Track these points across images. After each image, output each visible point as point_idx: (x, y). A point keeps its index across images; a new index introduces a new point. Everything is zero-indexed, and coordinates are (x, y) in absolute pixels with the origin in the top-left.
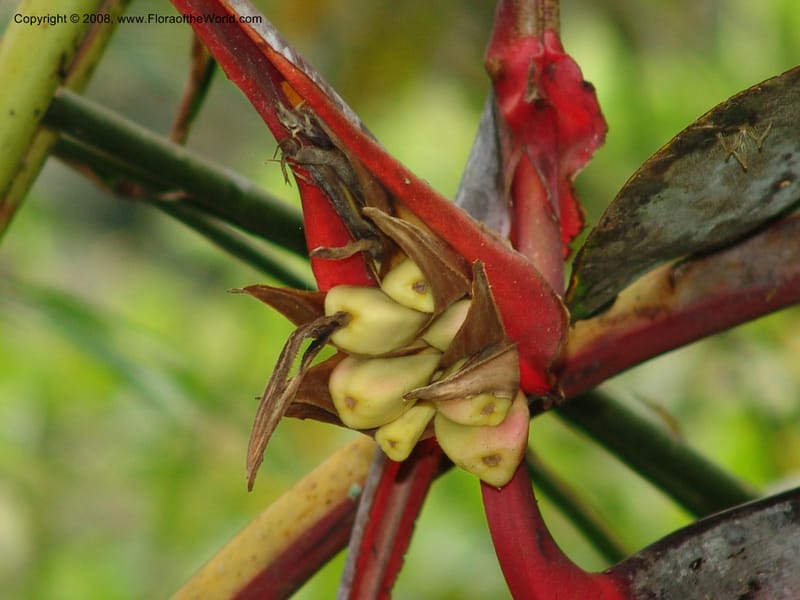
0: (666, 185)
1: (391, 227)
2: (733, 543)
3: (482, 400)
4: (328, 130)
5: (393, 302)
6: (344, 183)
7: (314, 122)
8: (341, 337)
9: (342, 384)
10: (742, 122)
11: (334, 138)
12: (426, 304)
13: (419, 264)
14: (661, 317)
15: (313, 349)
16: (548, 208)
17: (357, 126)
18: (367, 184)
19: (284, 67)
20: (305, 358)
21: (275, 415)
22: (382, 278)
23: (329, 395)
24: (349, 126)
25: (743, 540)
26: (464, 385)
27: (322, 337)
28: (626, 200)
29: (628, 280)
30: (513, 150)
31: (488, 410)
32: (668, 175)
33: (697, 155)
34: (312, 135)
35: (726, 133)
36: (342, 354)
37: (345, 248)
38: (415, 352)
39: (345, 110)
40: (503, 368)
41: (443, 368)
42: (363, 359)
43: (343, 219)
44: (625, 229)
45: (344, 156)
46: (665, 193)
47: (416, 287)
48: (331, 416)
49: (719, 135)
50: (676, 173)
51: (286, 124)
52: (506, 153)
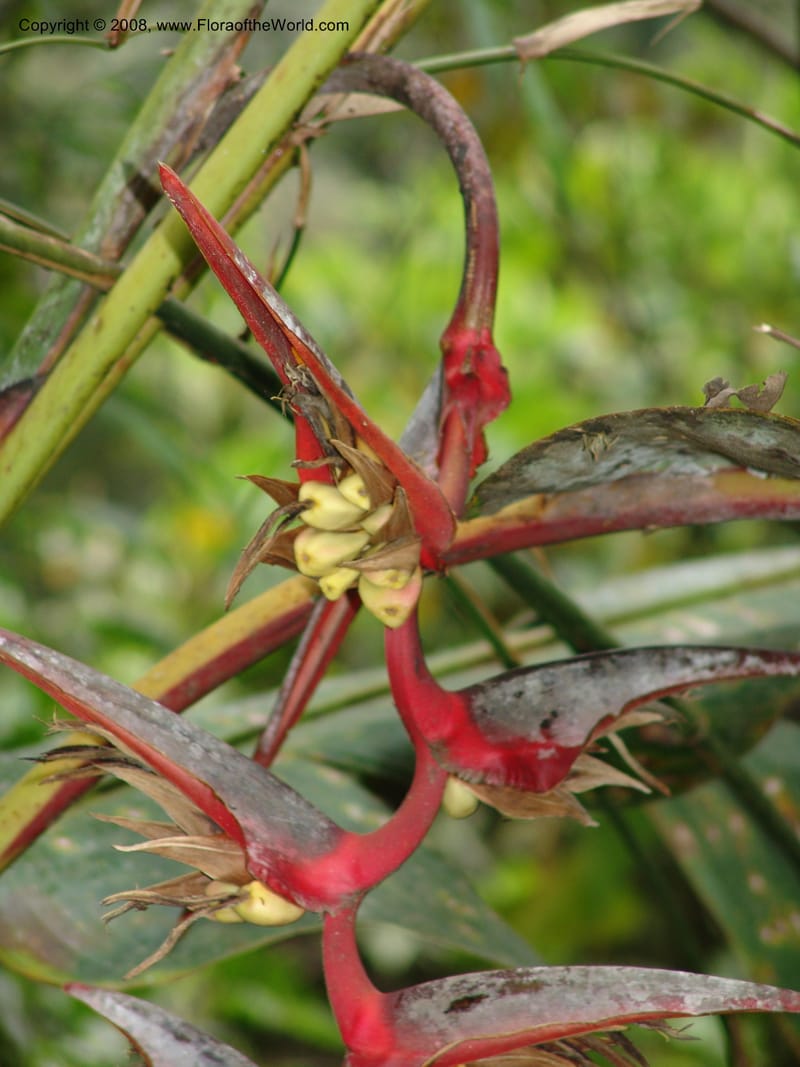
0: (544, 457)
1: (347, 453)
2: (546, 684)
3: (390, 572)
4: (318, 383)
5: (344, 498)
6: (324, 417)
7: (308, 377)
8: (307, 516)
9: (303, 546)
10: (600, 431)
11: (321, 388)
12: (365, 503)
13: (364, 479)
14: (534, 523)
15: (286, 522)
16: (465, 443)
17: (338, 383)
18: (338, 420)
19: (294, 341)
20: (278, 529)
21: (252, 562)
22: (340, 481)
23: (293, 551)
24: (332, 383)
25: (553, 683)
26: (381, 561)
27: (294, 515)
28: (516, 460)
29: (510, 501)
30: (449, 401)
31: (394, 579)
32: (547, 451)
33: (568, 443)
34: (306, 385)
35: (589, 435)
36: (306, 526)
37: (317, 462)
38: (355, 531)
39: (332, 371)
40: (410, 553)
41: (372, 543)
42: (319, 531)
43: (318, 441)
44: (512, 476)
45: (325, 400)
46: (542, 461)
47: (360, 492)
48: (290, 564)
49: (584, 436)
50: (553, 450)
51: (289, 376)
52: (444, 402)
